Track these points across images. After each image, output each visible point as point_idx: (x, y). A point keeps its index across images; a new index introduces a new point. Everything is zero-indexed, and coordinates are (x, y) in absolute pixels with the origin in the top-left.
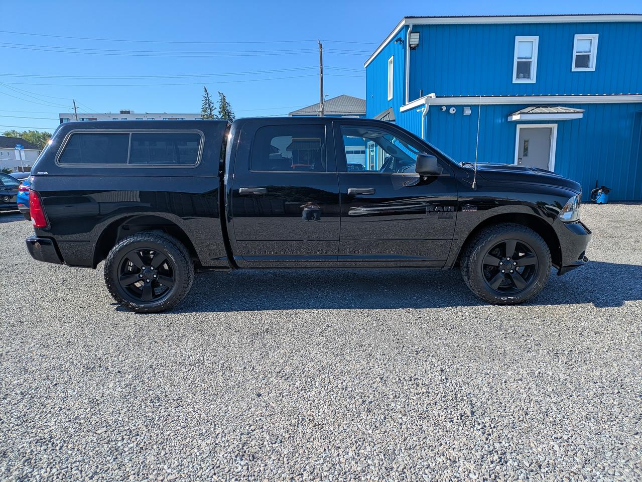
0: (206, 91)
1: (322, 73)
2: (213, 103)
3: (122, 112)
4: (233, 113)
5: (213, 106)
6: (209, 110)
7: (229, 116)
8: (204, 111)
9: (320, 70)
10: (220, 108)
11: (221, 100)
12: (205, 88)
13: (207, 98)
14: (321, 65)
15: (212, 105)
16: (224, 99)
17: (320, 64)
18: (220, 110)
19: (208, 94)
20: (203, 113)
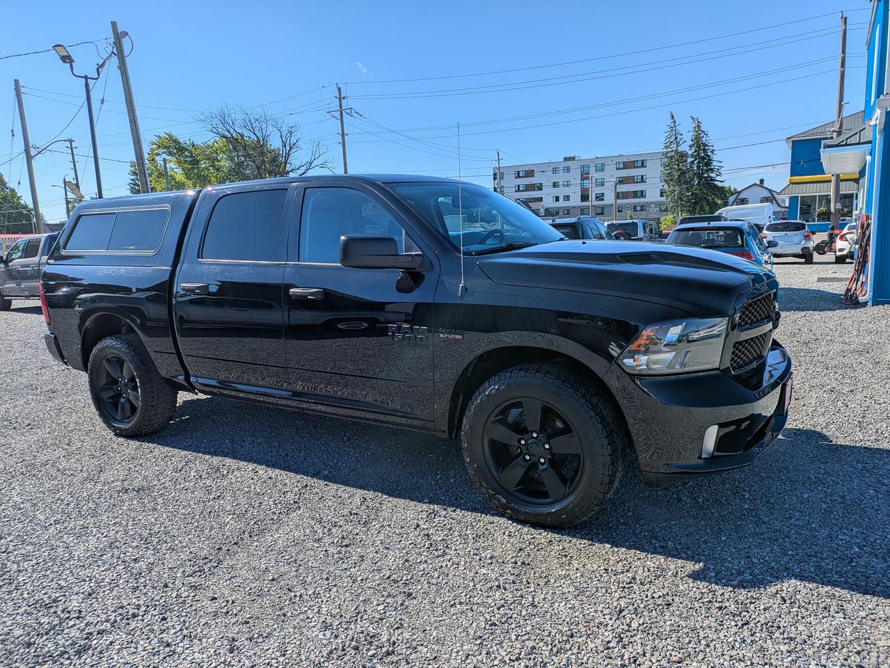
0: (673, 117)
1: (843, 65)
2: (681, 135)
3: (566, 159)
4: (712, 146)
5: (681, 139)
6: (675, 145)
7: (705, 150)
8: (667, 147)
9: (840, 61)
10: (692, 140)
11: (695, 128)
12: (672, 114)
13: (673, 128)
14: (844, 52)
15: (680, 137)
16: (699, 126)
17: (841, 52)
18: (692, 143)
19: (675, 122)
20: (665, 150)
